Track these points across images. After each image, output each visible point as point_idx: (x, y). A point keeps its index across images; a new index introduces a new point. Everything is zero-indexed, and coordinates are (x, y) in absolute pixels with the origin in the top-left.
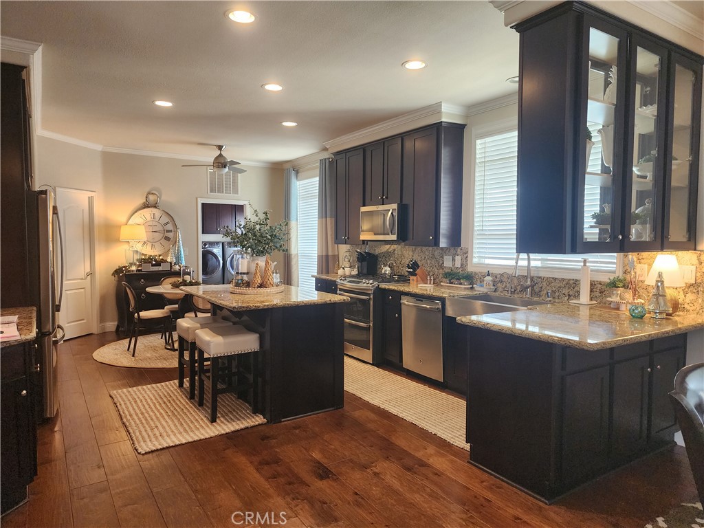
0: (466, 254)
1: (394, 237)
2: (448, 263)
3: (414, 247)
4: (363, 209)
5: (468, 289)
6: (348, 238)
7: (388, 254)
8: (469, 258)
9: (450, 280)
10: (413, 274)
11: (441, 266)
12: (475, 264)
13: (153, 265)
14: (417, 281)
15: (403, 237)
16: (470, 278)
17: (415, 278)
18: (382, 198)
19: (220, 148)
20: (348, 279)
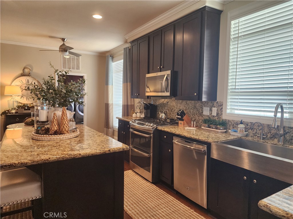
0: (221, 107)
1: (168, 94)
2: (206, 112)
3: (181, 101)
4: (148, 75)
5: (223, 132)
6: (139, 95)
7: (163, 105)
8: (223, 110)
9: (209, 125)
10: (181, 119)
11: (201, 114)
12: (228, 114)
13: (25, 110)
14: (184, 125)
15: (174, 94)
16: (224, 125)
17: (182, 122)
18: (160, 68)
19: (63, 40)
20: (137, 122)
